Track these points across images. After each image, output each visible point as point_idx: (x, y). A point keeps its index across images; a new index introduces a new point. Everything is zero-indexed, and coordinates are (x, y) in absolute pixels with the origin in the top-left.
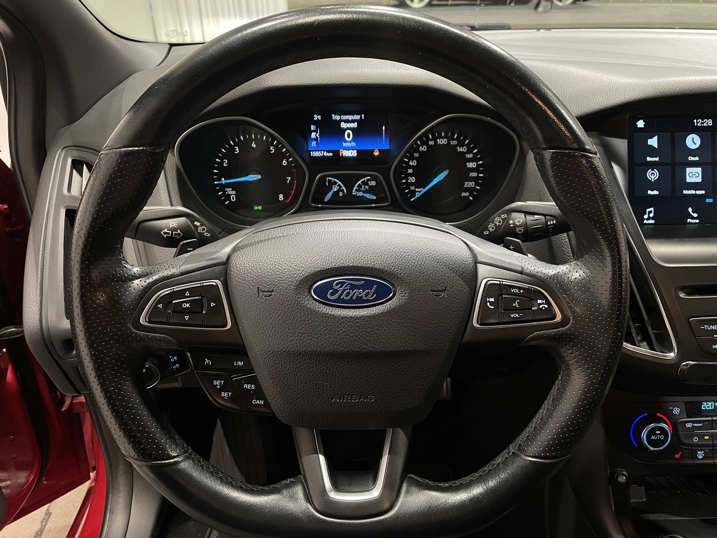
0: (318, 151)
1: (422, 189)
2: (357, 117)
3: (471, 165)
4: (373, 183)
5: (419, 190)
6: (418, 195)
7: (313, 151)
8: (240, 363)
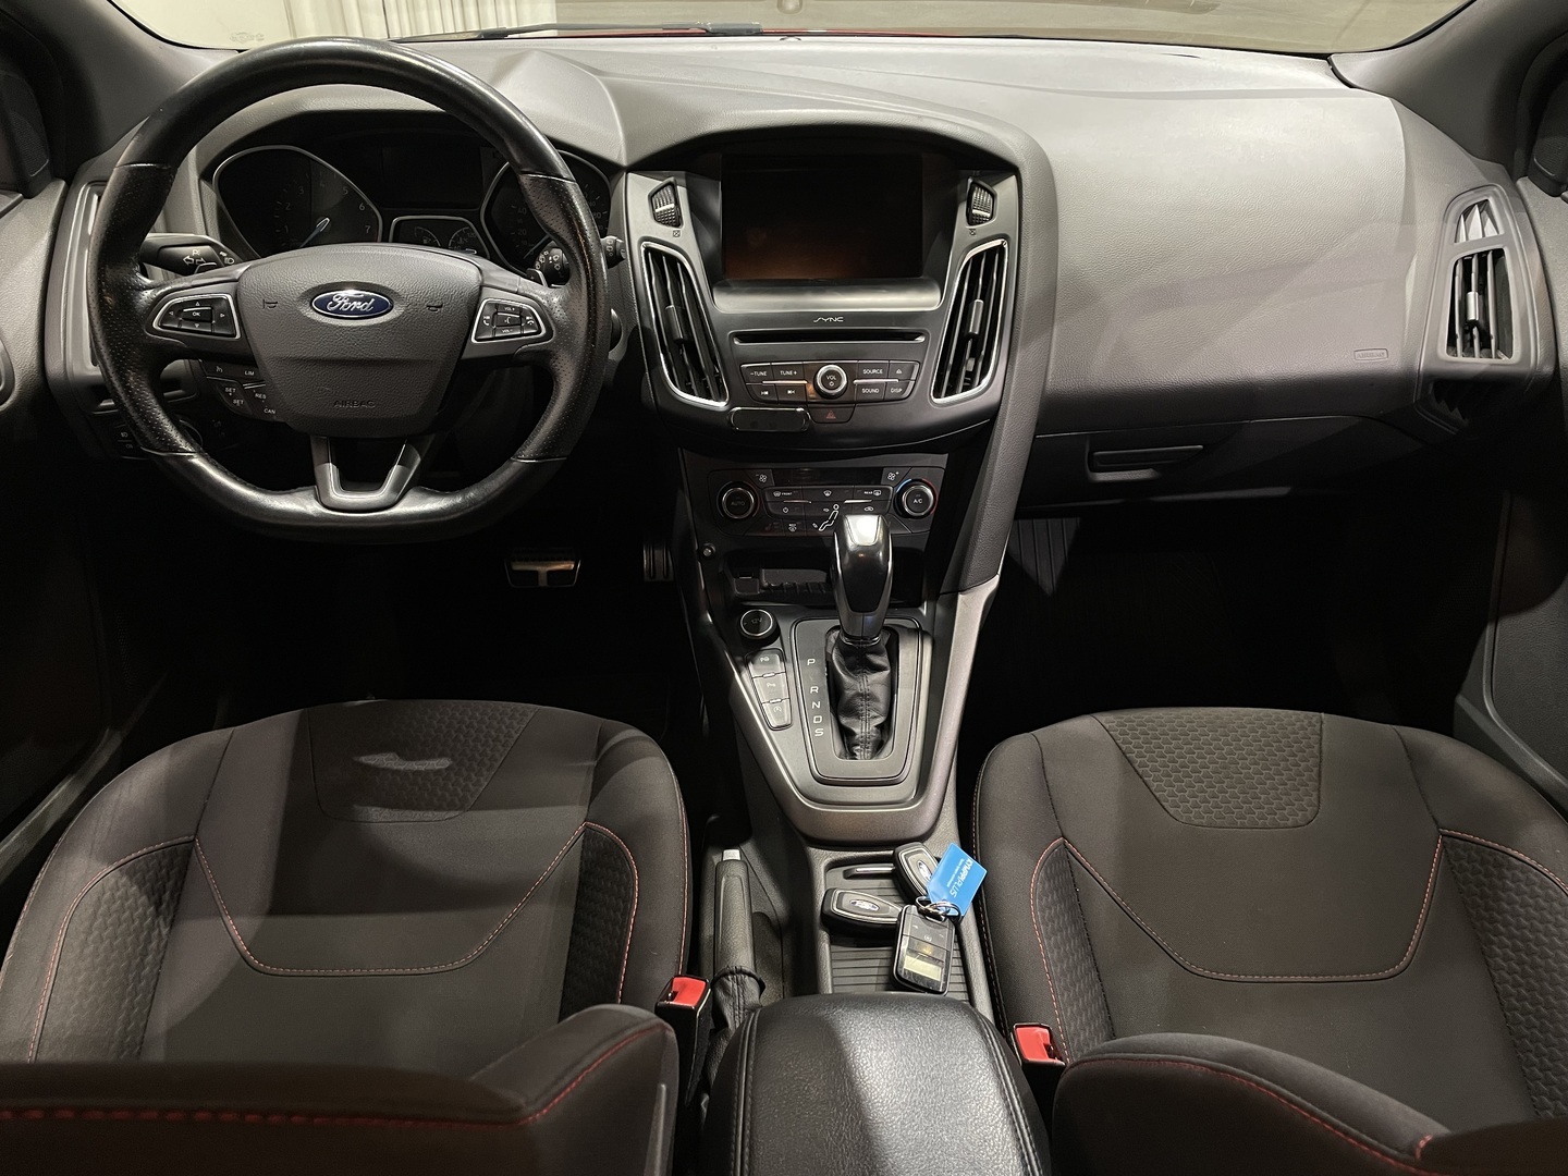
8: (252, 373)
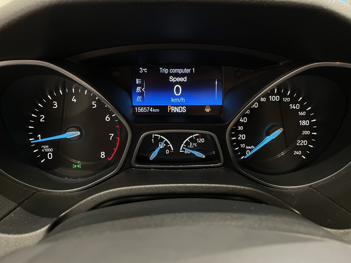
0: (144, 106)
1: (253, 147)
2: (188, 71)
3: (304, 123)
4: (202, 140)
5: (250, 147)
6: (249, 154)
7: (138, 107)
